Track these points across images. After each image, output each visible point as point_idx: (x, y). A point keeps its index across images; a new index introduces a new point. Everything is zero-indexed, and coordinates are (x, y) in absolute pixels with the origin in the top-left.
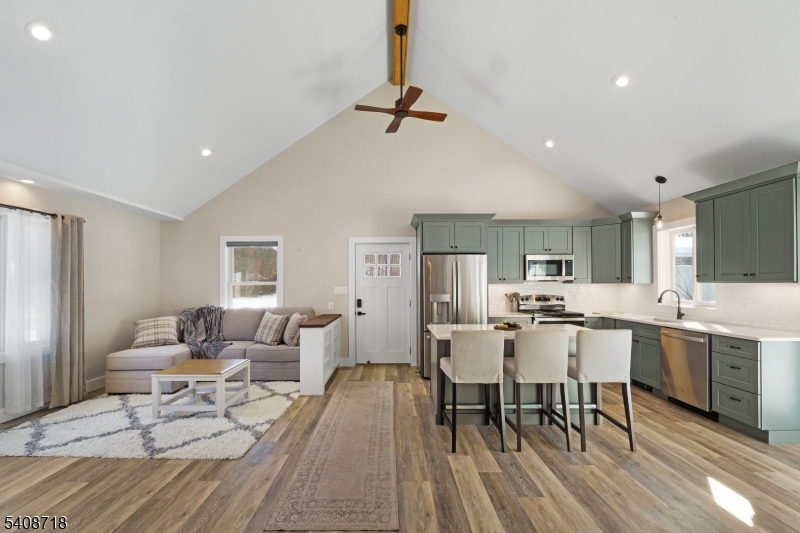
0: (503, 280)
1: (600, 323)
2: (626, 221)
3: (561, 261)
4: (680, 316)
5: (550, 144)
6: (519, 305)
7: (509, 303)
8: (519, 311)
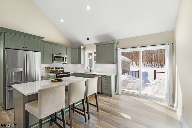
0: (45, 62)
1: (74, 75)
2: (79, 48)
3: (64, 57)
4: (91, 71)
5: (62, 21)
6: (50, 71)
7: (47, 70)
8: (50, 73)
